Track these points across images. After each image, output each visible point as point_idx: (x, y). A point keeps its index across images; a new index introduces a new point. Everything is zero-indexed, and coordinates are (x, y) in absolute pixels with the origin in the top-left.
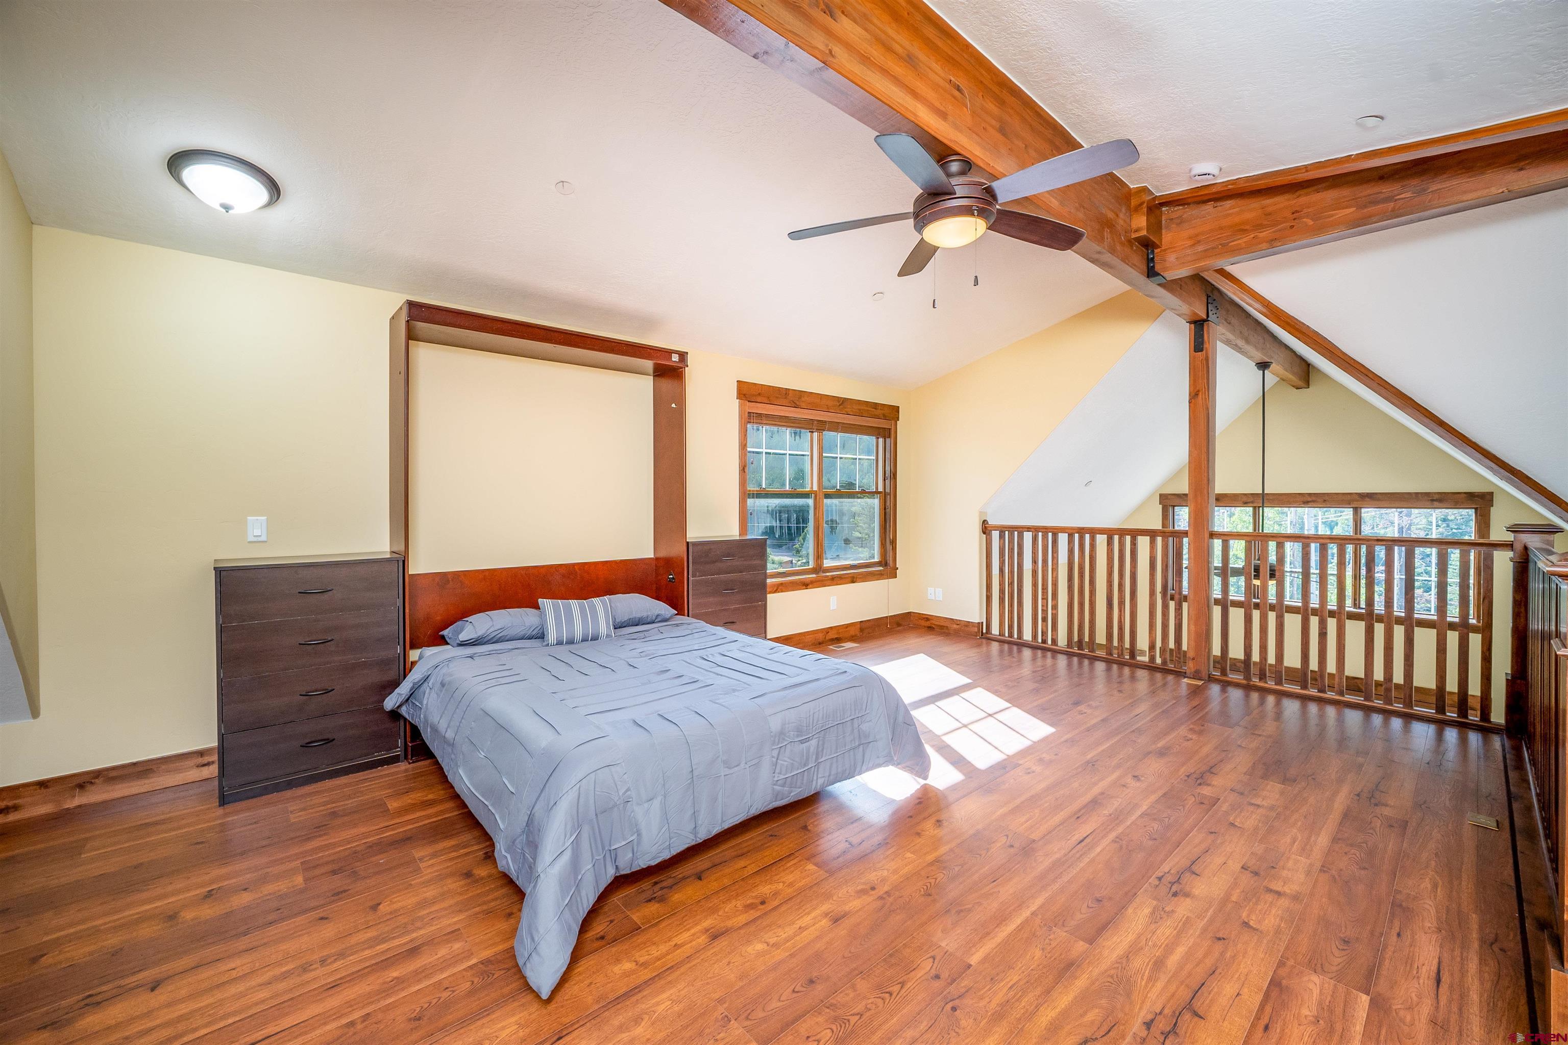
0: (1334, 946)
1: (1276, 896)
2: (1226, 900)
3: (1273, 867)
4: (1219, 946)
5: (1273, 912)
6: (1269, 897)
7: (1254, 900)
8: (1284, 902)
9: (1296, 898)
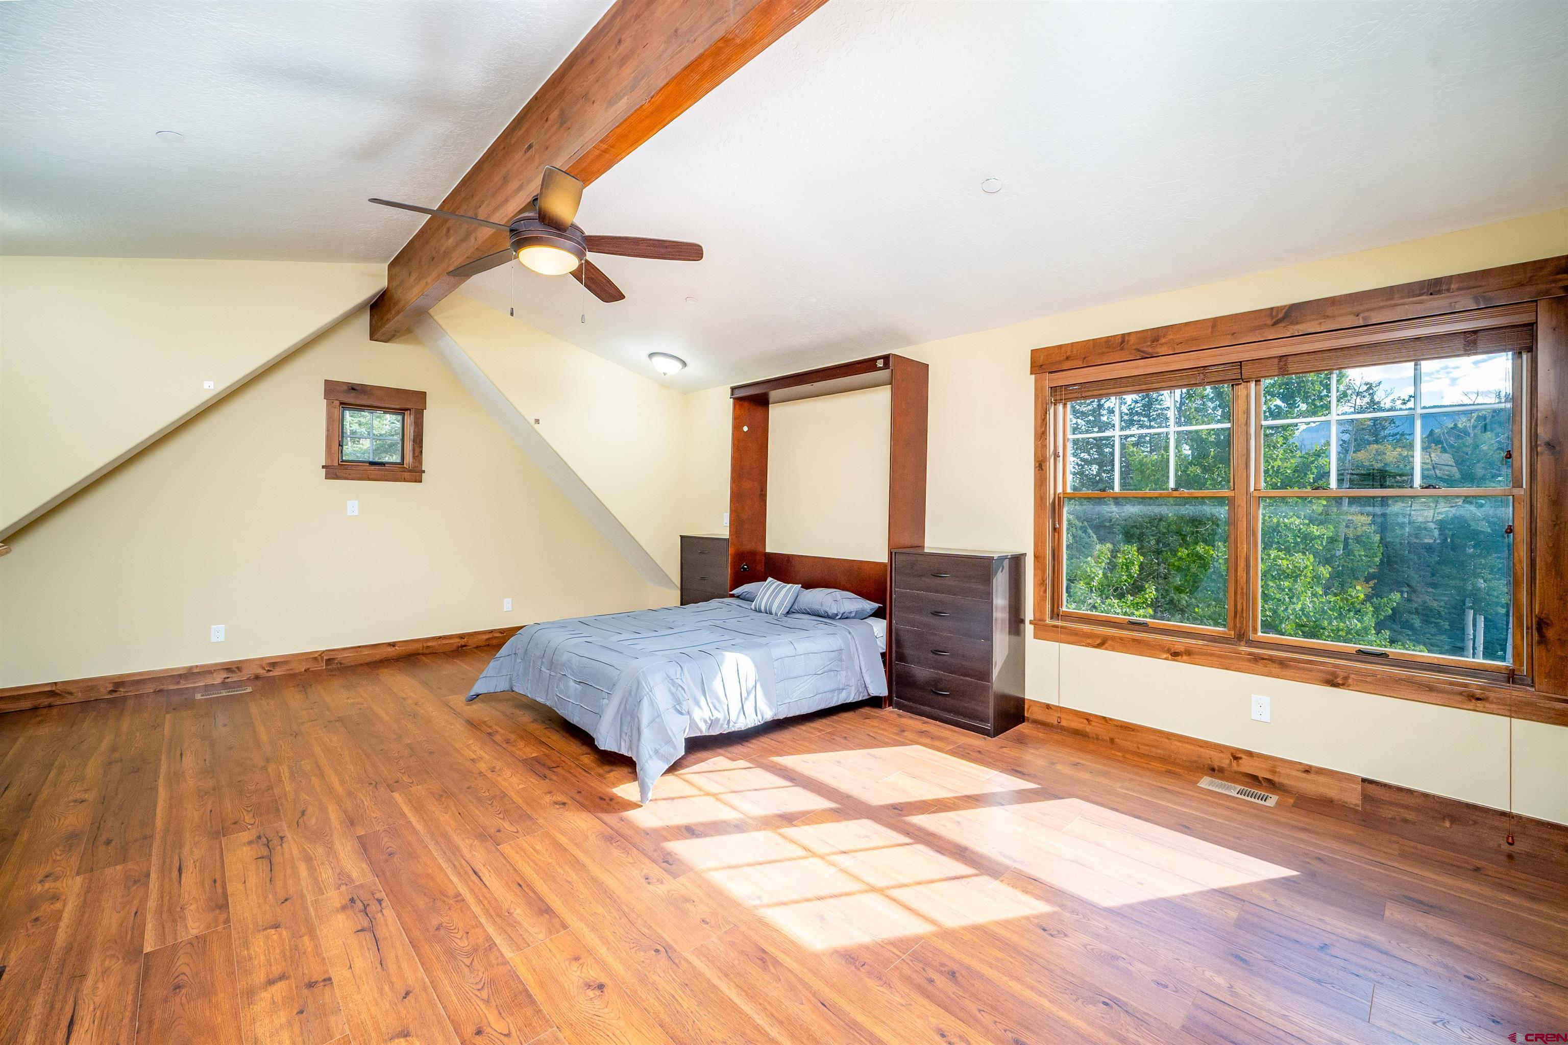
0: (188, 973)
1: (271, 976)
2: (311, 931)
3: (301, 1012)
4: (282, 895)
5: (262, 958)
6: (277, 970)
7: (288, 954)
8: (260, 977)
9: (250, 994)
